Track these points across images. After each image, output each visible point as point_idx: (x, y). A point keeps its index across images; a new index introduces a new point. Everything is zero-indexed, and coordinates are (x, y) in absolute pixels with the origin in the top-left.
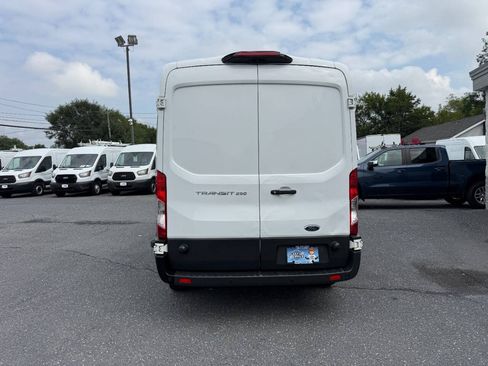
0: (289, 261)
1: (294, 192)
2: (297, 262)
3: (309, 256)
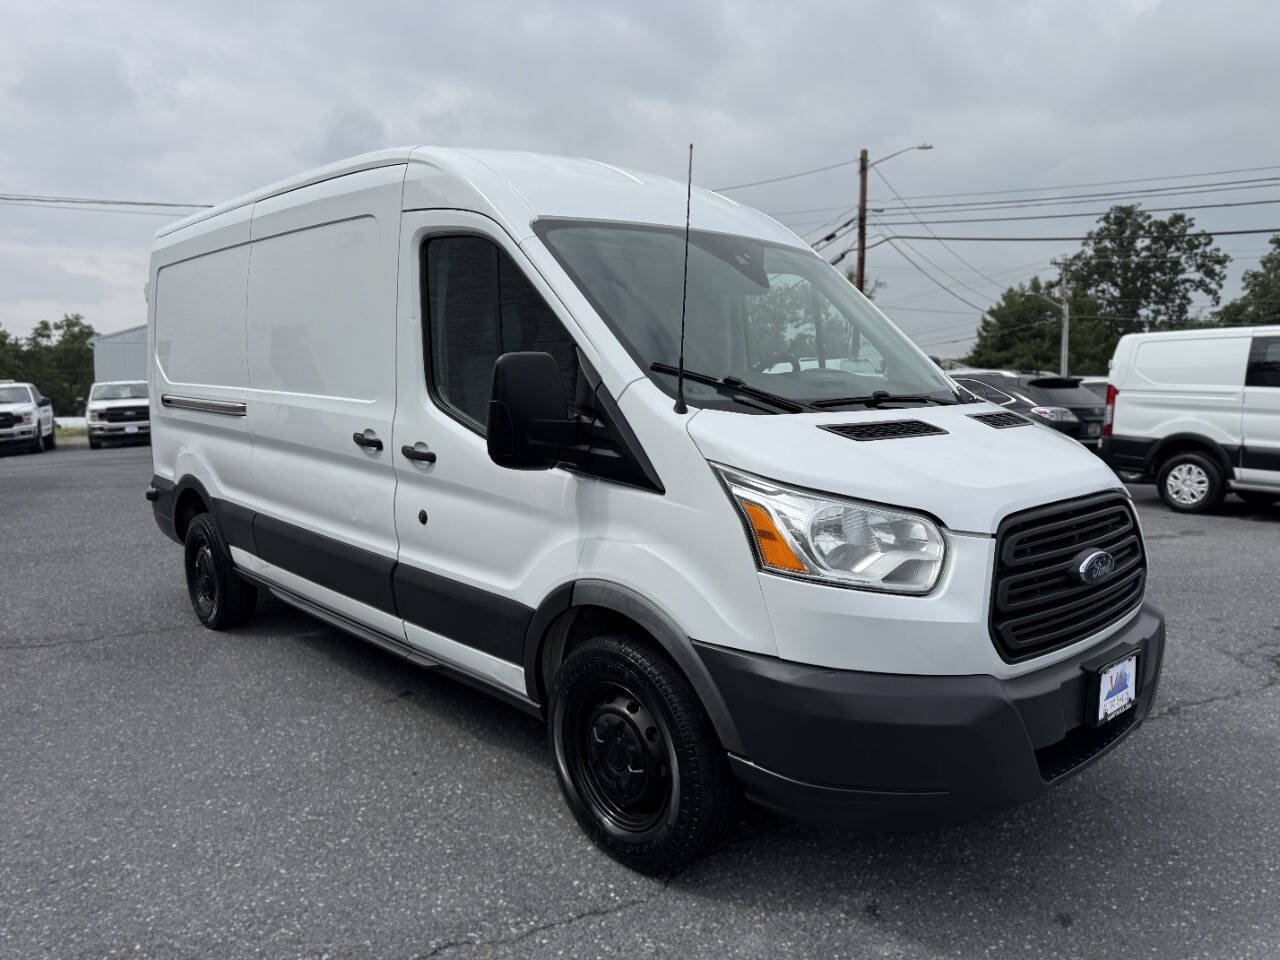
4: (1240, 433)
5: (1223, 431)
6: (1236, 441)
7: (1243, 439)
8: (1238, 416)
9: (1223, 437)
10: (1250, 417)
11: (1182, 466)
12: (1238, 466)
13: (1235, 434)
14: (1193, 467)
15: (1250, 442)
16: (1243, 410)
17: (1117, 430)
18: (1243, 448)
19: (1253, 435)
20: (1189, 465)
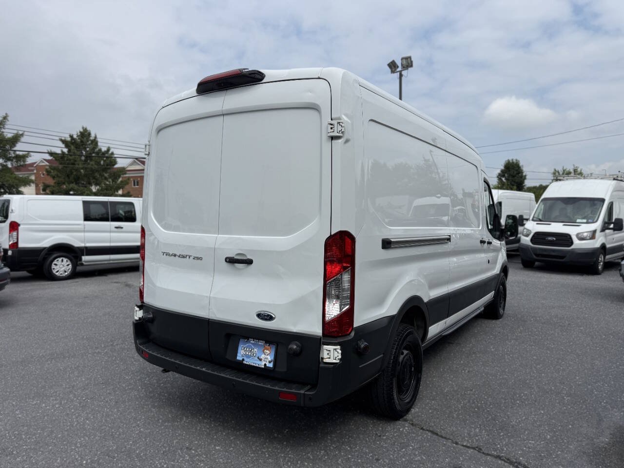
0: (239, 358)
1: (249, 262)
2: (248, 361)
3: (263, 356)
4: (83, 242)
5: (76, 240)
6: (82, 245)
7: (85, 244)
8: (82, 234)
9: (77, 244)
10: (87, 234)
11: (58, 259)
12: (83, 255)
13: (82, 242)
14: (64, 258)
15: (88, 245)
16: (84, 231)
17: (21, 245)
18: (86, 248)
19: (88, 242)
20: (61, 258)
